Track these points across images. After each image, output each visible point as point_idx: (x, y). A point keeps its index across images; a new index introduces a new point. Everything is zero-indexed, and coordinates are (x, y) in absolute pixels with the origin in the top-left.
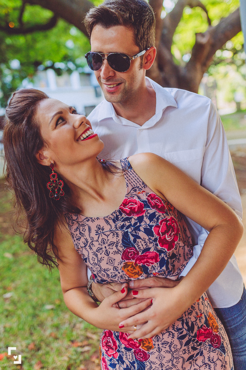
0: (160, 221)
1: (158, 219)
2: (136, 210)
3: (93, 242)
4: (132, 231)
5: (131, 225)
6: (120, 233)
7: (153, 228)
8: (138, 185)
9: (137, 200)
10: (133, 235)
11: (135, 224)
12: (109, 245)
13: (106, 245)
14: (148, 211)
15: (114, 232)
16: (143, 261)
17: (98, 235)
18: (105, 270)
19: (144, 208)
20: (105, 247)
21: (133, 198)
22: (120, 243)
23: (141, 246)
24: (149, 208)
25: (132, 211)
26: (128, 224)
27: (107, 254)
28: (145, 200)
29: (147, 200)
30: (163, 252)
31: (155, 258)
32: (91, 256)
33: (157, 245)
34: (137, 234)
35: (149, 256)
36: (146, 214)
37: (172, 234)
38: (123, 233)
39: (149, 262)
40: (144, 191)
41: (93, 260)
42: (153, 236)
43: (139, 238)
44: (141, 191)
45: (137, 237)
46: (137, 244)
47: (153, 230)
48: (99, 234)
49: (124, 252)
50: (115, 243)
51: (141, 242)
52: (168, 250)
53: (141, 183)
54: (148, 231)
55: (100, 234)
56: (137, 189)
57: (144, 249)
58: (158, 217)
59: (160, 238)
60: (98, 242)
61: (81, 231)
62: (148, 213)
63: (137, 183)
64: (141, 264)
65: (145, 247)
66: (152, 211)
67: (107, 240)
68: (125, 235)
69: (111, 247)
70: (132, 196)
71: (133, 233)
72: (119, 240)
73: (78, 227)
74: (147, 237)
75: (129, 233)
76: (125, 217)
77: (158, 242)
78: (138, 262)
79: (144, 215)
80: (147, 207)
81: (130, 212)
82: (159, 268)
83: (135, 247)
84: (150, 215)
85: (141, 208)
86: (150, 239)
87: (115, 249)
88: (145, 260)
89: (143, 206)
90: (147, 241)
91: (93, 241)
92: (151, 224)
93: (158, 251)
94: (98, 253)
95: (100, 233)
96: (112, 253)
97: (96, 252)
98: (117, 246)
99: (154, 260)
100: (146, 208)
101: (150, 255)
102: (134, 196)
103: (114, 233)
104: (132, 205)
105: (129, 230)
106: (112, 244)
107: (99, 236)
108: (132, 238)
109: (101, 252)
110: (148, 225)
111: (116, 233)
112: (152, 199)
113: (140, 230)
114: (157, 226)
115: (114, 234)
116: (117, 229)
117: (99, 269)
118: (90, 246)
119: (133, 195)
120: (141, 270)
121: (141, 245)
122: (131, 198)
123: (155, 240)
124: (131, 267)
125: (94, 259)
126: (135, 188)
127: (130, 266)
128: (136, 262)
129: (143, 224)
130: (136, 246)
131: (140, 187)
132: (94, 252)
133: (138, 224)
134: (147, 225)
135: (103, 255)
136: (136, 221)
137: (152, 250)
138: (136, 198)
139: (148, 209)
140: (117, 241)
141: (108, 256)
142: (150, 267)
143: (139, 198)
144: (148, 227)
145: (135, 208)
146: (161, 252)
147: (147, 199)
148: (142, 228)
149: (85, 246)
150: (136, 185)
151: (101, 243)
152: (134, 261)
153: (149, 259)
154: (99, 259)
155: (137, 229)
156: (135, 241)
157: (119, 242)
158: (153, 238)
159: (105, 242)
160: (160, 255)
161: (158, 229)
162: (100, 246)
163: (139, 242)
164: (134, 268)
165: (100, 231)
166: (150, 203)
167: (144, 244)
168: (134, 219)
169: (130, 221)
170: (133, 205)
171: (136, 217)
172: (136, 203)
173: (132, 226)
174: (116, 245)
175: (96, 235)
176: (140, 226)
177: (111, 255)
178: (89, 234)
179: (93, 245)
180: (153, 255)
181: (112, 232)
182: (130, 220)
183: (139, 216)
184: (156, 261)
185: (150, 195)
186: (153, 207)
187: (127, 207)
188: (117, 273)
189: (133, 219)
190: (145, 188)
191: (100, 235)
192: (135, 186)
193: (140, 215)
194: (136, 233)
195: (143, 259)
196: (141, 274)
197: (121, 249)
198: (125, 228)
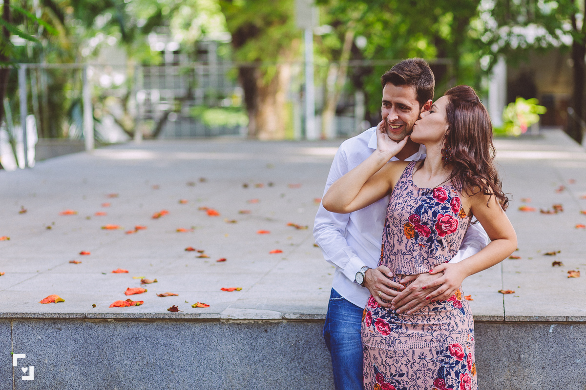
0: (447, 214)
1: (447, 212)
2: (441, 198)
4: (427, 207)
5: (429, 203)
9: (447, 193)
11: (432, 204)
13: (406, 204)
16: (419, 230)
17: (407, 195)
18: (394, 218)
19: (445, 201)
24: (449, 203)
25: (438, 197)
26: (428, 201)
27: (402, 209)
30: (435, 234)
31: (427, 233)
33: (434, 225)
34: (428, 211)
35: (424, 229)
38: (421, 204)
39: (422, 233)
43: (427, 213)
46: (423, 216)
47: (438, 215)
49: (413, 215)
52: (438, 234)
53: (460, 188)
54: (435, 214)
57: (425, 222)
59: (438, 223)
60: (404, 199)
61: (403, 186)
62: (445, 205)
64: (416, 231)
66: (448, 205)
67: (409, 201)
68: (421, 207)
69: (408, 207)
71: (426, 209)
72: (415, 206)
73: (404, 182)
74: (431, 216)
75: (424, 207)
76: (431, 197)
78: (416, 228)
79: (442, 204)
81: (436, 196)
82: (426, 242)
83: (420, 217)
85: (444, 199)
86: (432, 218)
87: (409, 210)
88: (421, 230)
89: (447, 199)
90: (430, 218)
91: (402, 197)
92: (440, 211)
93: (432, 230)
95: (409, 195)
96: (405, 211)
100: (447, 201)
103: (416, 201)
104: (442, 193)
105: (426, 205)
106: (410, 206)
108: (423, 211)
109: (400, 206)
111: (418, 201)
112: (456, 200)
113: (431, 210)
114: (442, 215)
116: (420, 199)
117: (392, 215)
118: (398, 198)
119: (448, 189)
120: (414, 235)
121: (425, 218)
122: (445, 189)
123: (435, 221)
127: (410, 227)
128: (414, 227)
129: (436, 207)
130: (421, 216)
133: (434, 206)
134: (437, 210)
135: (399, 208)
136: (434, 203)
137: (428, 226)
139: (447, 203)
141: (402, 211)
142: (420, 237)
144: (437, 212)
145: (441, 196)
146: (433, 232)
147: (453, 197)
148: (433, 209)
149: (396, 196)
151: (404, 201)
152: (414, 226)
153: (423, 231)
155: (431, 208)
156: (423, 213)
157: (414, 208)
159: (407, 202)
160: (432, 233)
161: (441, 217)
162: (402, 202)
163: (425, 216)
164: (411, 231)
166: (452, 201)
167: (427, 219)
168: (434, 201)
171: (436, 201)
172: (444, 195)
174: (411, 208)
179: (400, 199)
180: (428, 230)
183: (438, 202)
184: (426, 236)
185: (457, 197)
186: (451, 205)
187: (438, 193)
188: (399, 225)
194: (428, 209)
195: (420, 228)
196: (412, 237)
197: (412, 212)
198: (425, 202)
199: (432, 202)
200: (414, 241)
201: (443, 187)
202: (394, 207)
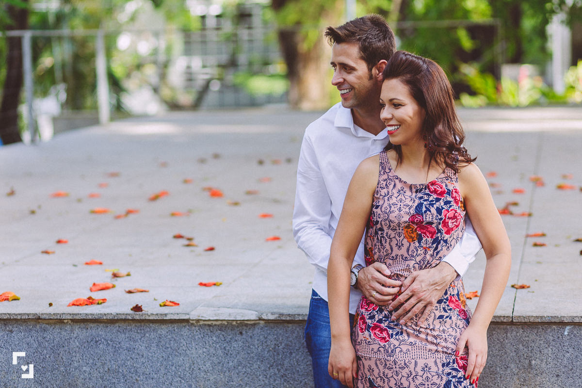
0: (451, 208)
1: (450, 206)
2: (438, 192)
4: (427, 205)
5: (428, 200)
6: (417, 201)
9: (444, 187)
10: (426, 207)
11: (432, 201)
16: (422, 231)
19: (445, 195)
22: (413, 208)
23: (428, 218)
24: (449, 196)
25: (435, 191)
26: (426, 198)
27: (400, 210)
28: (450, 190)
30: (441, 233)
32: (386, 205)
33: (440, 223)
34: (430, 209)
35: (429, 229)
36: (444, 199)
37: (454, 223)
38: (419, 202)
39: (426, 234)
40: (453, 184)
42: (441, 215)
43: (430, 211)
44: (452, 182)
45: (428, 210)
46: (426, 215)
47: (443, 211)
49: (413, 215)
50: (409, 205)
51: (429, 215)
52: (445, 233)
53: (455, 177)
54: (439, 211)
55: (401, 194)
56: (450, 179)
57: (429, 222)
59: (445, 219)
60: (397, 199)
61: (387, 184)
62: (446, 199)
63: (453, 175)
64: (419, 232)
65: (430, 220)
66: (449, 199)
67: (404, 201)
68: (420, 205)
69: (405, 207)
72: (413, 206)
73: (386, 180)
74: (435, 214)
75: (424, 205)
76: (427, 192)
77: (441, 222)
78: (418, 229)
79: (442, 198)
81: (433, 191)
82: (431, 244)
83: (423, 216)
84: (446, 201)
85: (443, 193)
86: (437, 216)
87: (407, 210)
88: (425, 231)
89: (446, 192)
90: (434, 217)
91: (393, 196)
92: (444, 207)
93: (438, 229)
94: (392, 206)
96: (404, 212)
98: (410, 209)
99: (431, 235)
100: (447, 195)
101: (430, 229)
104: (438, 187)
105: (425, 203)
106: (407, 205)
107: (399, 195)
108: (424, 209)
111: (414, 200)
112: (456, 192)
113: (433, 207)
114: (447, 211)
115: (412, 200)
116: (416, 197)
117: (386, 218)
118: (388, 198)
119: (443, 182)
120: (417, 237)
122: (441, 182)
123: (441, 219)
124: (411, 231)
125: (387, 209)
126: (448, 178)
127: (411, 229)
129: (438, 203)
130: (424, 216)
131: (453, 179)
132: (389, 204)
133: (434, 202)
134: (440, 206)
135: (396, 209)
137: (434, 226)
141: (399, 212)
142: (424, 239)
143: (446, 186)
144: (441, 208)
146: (439, 231)
147: (452, 190)
148: (435, 206)
149: (385, 196)
150: (451, 176)
152: (416, 227)
153: (428, 232)
154: (391, 211)
155: (432, 205)
156: (425, 212)
158: (440, 217)
159: (402, 202)
160: (437, 233)
161: (447, 213)
162: (397, 202)
164: (413, 233)
165: (402, 192)
166: (452, 194)
167: (431, 218)
168: (433, 197)
169: (429, 197)
171: (435, 197)
172: (441, 188)
174: (409, 207)
175: (398, 193)
176: (435, 204)
177: (402, 213)
178: (393, 189)
179: (392, 199)
180: (433, 230)
183: (438, 197)
184: (432, 237)
185: (456, 189)
186: (452, 198)
187: (433, 187)
188: (398, 228)
194: (429, 207)
195: (424, 229)
196: (415, 240)
197: (412, 212)
198: (423, 200)
199: (431, 198)
200: (417, 244)
201: (436, 180)
202: (389, 209)
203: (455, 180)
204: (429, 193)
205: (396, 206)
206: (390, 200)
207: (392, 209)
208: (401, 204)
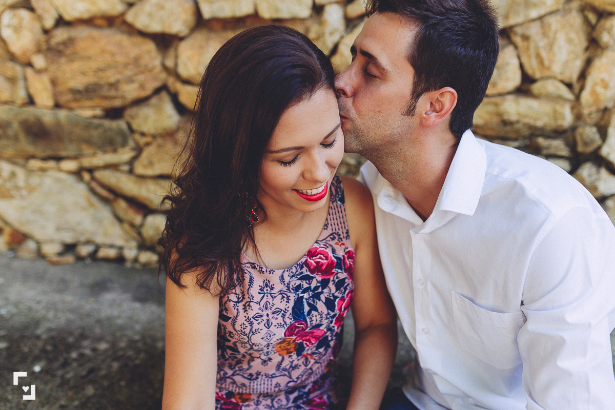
0: (347, 292)
1: (346, 289)
2: (324, 267)
3: (251, 304)
4: (309, 298)
5: (310, 288)
6: (293, 297)
7: (337, 300)
8: (340, 232)
9: (331, 254)
10: (309, 304)
11: (316, 288)
12: (274, 313)
13: (269, 312)
14: (339, 275)
15: (284, 293)
16: (304, 338)
17: (262, 295)
18: (252, 344)
19: (334, 269)
20: (268, 315)
21: (326, 249)
22: (289, 313)
24: (341, 270)
26: (306, 286)
27: (268, 325)
28: (341, 256)
29: (342, 258)
32: (241, 320)
33: (331, 322)
34: (315, 304)
35: (315, 334)
36: (334, 278)
38: (296, 297)
39: (310, 342)
40: (343, 244)
41: (243, 327)
42: (333, 311)
43: (316, 310)
44: (341, 242)
46: (311, 318)
47: (336, 303)
48: (264, 293)
49: (291, 325)
50: (282, 310)
51: (316, 316)
53: (345, 231)
54: (330, 304)
55: (266, 294)
56: (337, 237)
57: (315, 325)
58: (347, 286)
59: (339, 314)
60: (260, 305)
62: (337, 278)
63: (340, 228)
64: (299, 341)
65: (318, 322)
66: (342, 275)
67: (271, 304)
68: (299, 302)
69: (276, 316)
70: (326, 245)
71: (310, 302)
72: (288, 307)
74: (325, 311)
75: (304, 300)
76: (306, 273)
77: (334, 320)
78: (298, 339)
79: (332, 279)
80: (339, 268)
81: (315, 267)
82: (314, 349)
83: (306, 322)
84: (338, 281)
86: (328, 314)
87: (280, 320)
88: (308, 338)
89: (335, 265)
91: (252, 302)
92: (336, 294)
93: (328, 329)
94: (254, 321)
95: (266, 292)
96: (275, 326)
97: (252, 320)
98: (283, 316)
100: (337, 269)
101: (317, 333)
102: (328, 247)
103: (284, 295)
104: (320, 258)
105: (306, 296)
106: (278, 312)
107: (263, 297)
108: (306, 308)
109: (259, 321)
110: (333, 294)
111: (287, 295)
113: (319, 299)
114: (343, 299)
115: (283, 297)
116: (289, 289)
117: (246, 341)
118: (245, 306)
119: (328, 245)
120: (295, 348)
121: (314, 320)
122: (324, 247)
123: (333, 317)
125: (245, 327)
126: (334, 234)
127: (287, 343)
128: (296, 339)
129: (326, 290)
130: (308, 320)
131: (342, 237)
132: (248, 317)
133: (320, 290)
134: (331, 295)
136: (319, 285)
137: (322, 328)
138: (329, 251)
139: (339, 271)
140: (285, 309)
141: (268, 329)
143: (334, 251)
144: (332, 298)
145: (323, 264)
147: (343, 256)
148: (323, 297)
149: (237, 302)
150: (337, 230)
151: (262, 308)
152: (294, 337)
153: (313, 337)
154: (254, 330)
155: (317, 296)
156: (309, 313)
157: (288, 311)
158: (332, 314)
159: (268, 306)
161: (342, 302)
162: (260, 312)
163: (314, 315)
164: (289, 345)
165: (267, 290)
166: (345, 263)
167: (319, 319)
168: (317, 280)
169: (309, 281)
170: (322, 259)
171: (320, 279)
172: (327, 258)
173: (311, 291)
174: (282, 314)
175: (259, 293)
176: (322, 293)
177: (272, 328)
178: (249, 288)
179: (250, 308)
181: (281, 294)
182: (311, 281)
183: (324, 277)
185: (349, 251)
186: (346, 271)
187: (313, 260)
189: (314, 280)
190: (347, 239)
191: (266, 296)
192: (336, 232)
193: (326, 277)
194: (314, 301)
195: (306, 336)
196: (291, 352)
197: (288, 321)
198: (301, 291)
199: (314, 284)
201: (316, 245)
202: (249, 328)
203: (345, 235)
204: (309, 273)
205: (260, 319)
206: (249, 311)
207: (256, 326)
208: (267, 312)
